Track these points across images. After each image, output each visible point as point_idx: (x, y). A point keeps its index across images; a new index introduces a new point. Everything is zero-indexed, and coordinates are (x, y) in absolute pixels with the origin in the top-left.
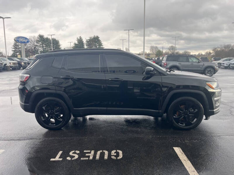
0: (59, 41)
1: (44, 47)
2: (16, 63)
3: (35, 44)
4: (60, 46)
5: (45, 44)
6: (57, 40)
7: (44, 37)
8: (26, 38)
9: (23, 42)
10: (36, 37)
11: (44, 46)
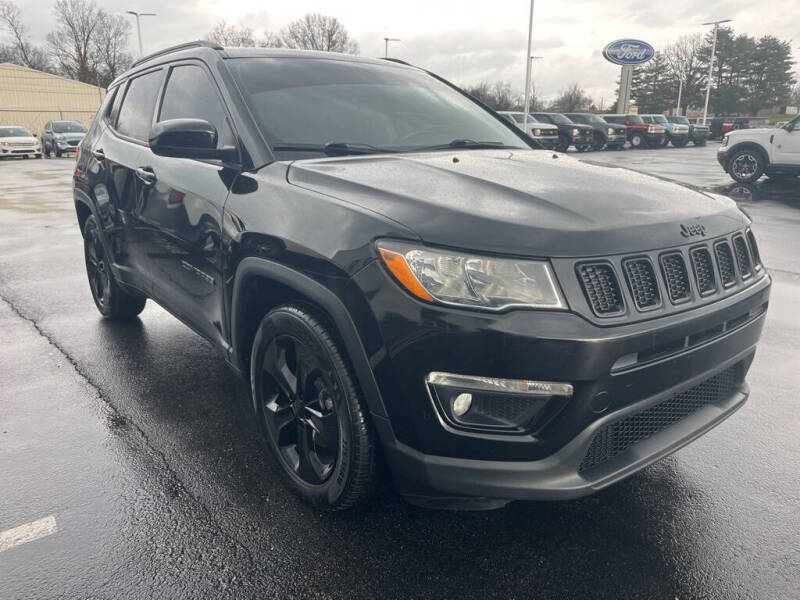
0: (788, 48)
1: (724, 75)
2: (553, 130)
3: (696, 63)
4: (789, 68)
5: (728, 63)
6: (781, 41)
7: (731, 35)
8: (643, 45)
9: (630, 60)
10: (702, 38)
11: (725, 71)
